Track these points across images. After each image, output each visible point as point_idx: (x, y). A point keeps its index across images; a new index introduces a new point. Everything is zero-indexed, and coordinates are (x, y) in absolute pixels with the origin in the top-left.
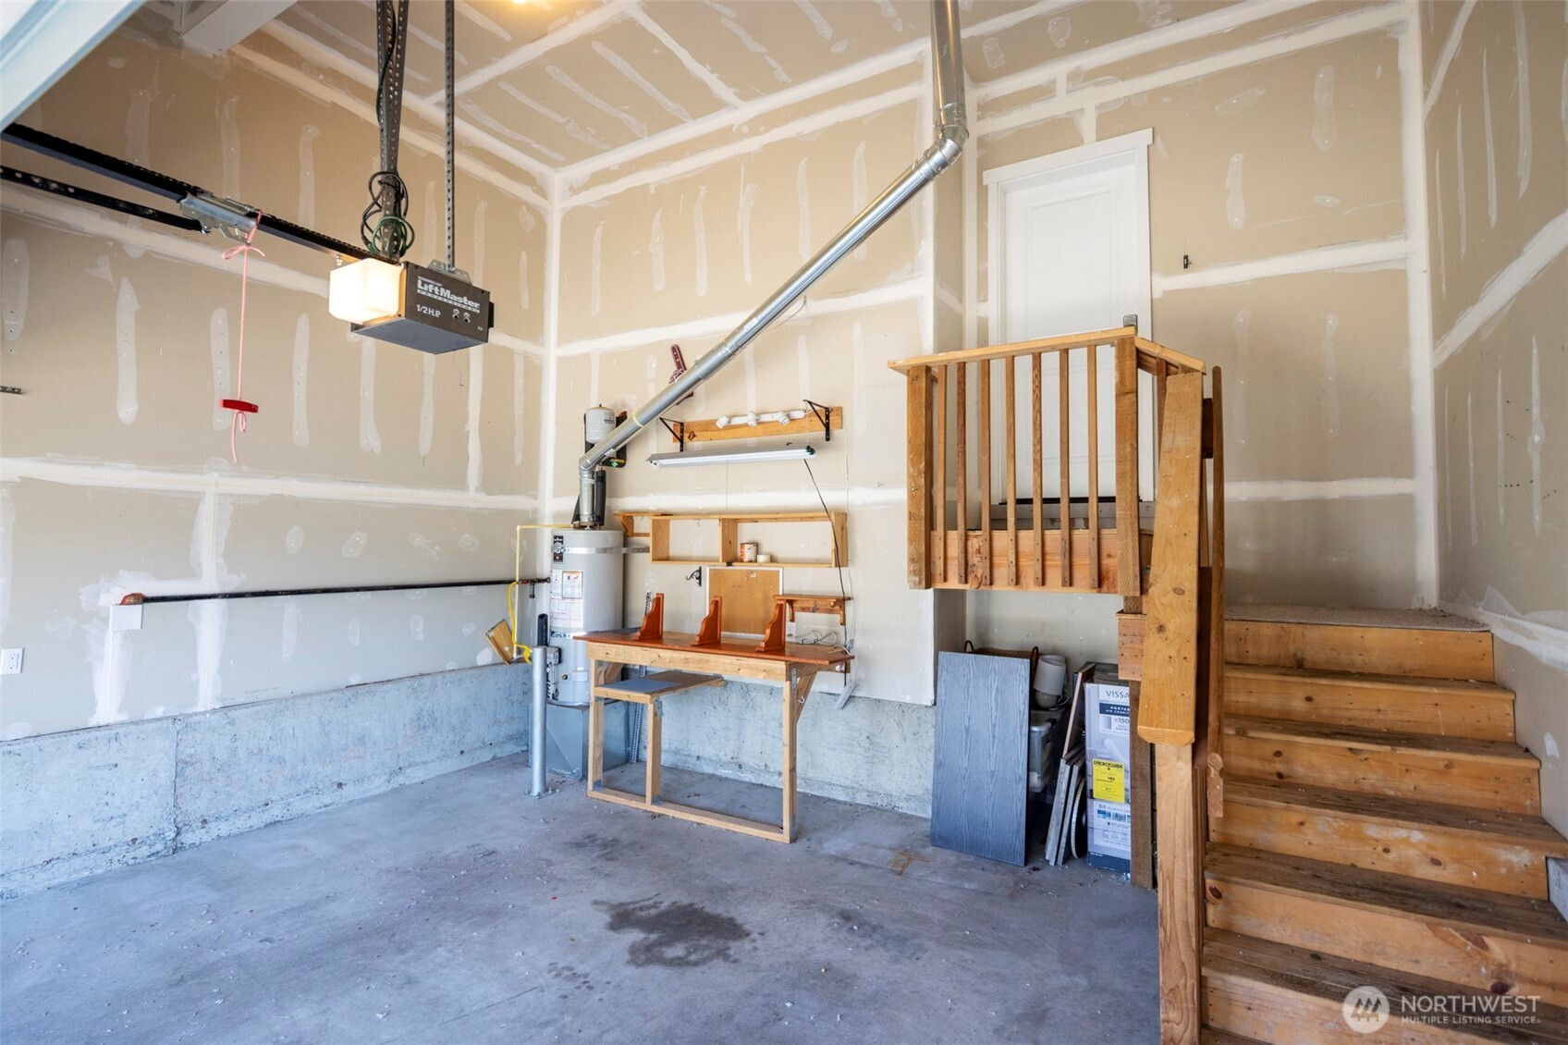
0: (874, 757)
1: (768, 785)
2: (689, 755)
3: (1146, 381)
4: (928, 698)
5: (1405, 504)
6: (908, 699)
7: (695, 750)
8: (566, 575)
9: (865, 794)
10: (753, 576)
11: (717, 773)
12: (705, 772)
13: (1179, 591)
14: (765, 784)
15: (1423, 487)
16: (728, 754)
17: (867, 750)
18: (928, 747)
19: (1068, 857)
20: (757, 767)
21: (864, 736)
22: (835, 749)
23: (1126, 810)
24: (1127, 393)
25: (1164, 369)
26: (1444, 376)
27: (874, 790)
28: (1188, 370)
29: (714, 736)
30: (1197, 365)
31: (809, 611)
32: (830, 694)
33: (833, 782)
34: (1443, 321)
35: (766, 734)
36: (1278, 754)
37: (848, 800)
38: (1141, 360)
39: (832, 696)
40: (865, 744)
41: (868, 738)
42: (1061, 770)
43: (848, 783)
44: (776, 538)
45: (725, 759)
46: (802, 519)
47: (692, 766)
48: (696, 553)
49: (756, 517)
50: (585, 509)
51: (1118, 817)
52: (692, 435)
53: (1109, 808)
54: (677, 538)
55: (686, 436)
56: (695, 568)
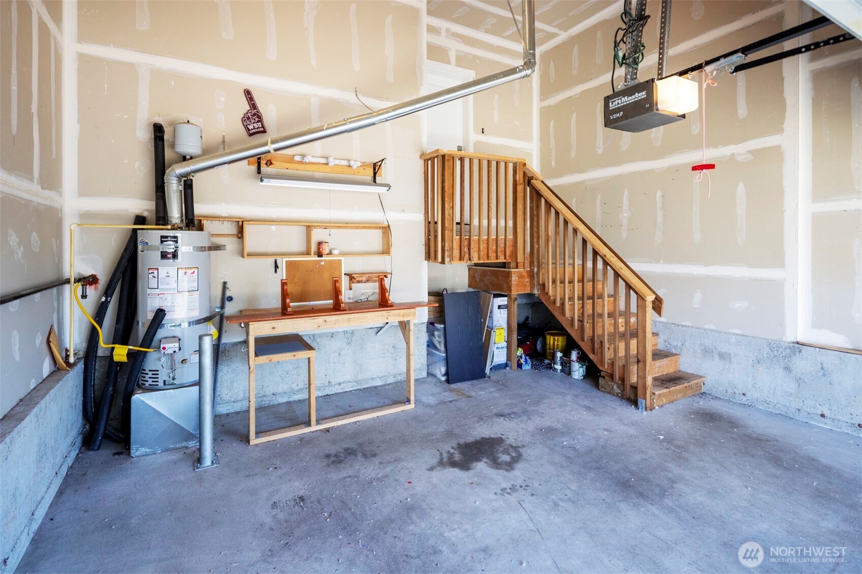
0: (397, 356)
1: (332, 393)
2: (264, 396)
4: (426, 318)
7: (269, 390)
8: (182, 271)
9: (392, 377)
10: (323, 263)
11: (291, 399)
12: (280, 402)
14: (328, 394)
16: (299, 384)
17: (392, 354)
18: (423, 343)
20: (322, 385)
21: (391, 346)
22: (375, 358)
23: (506, 344)
27: (397, 373)
29: (287, 375)
31: (362, 282)
32: (370, 328)
33: (374, 377)
35: (329, 363)
37: (383, 383)
39: (372, 329)
40: (392, 350)
41: (393, 347)
42: (492, 334)
43: (382, 374)
44: (336, 241)
45: (296, 388)
46: (357, 228)
47: (268, 403)
48: (271, 249)
49: (326, 225)
50: (175, 212)
51: (502, 348)
52: (269, 163)
53: (500, 346)
54: (254, 238)
55: (263, 162)
56: (271, 260)
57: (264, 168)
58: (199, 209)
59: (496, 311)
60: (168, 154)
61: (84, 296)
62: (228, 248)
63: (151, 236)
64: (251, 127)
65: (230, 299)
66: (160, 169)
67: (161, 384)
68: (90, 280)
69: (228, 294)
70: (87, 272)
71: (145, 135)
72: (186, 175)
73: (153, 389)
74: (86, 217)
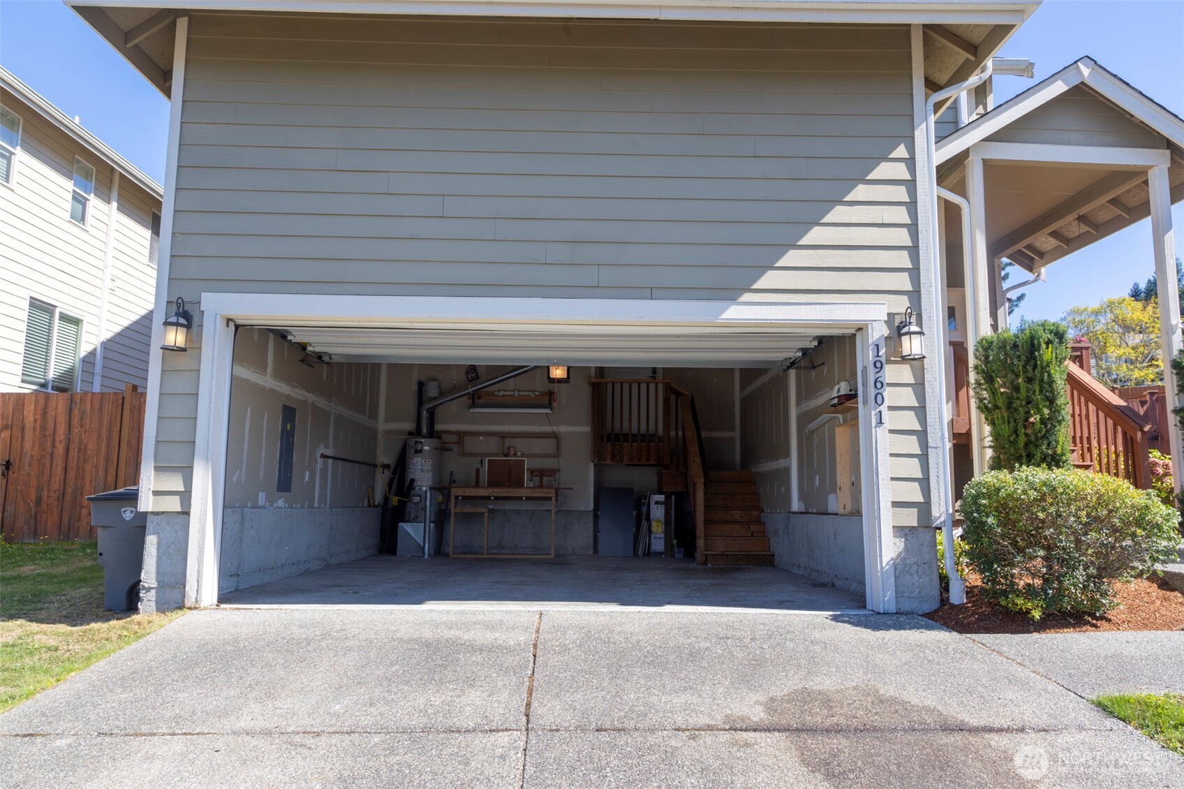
3: (673, 397)
4: (591, 507)
5: (733, 439)
6: (583, 509)
8: (424, 460)
10: (511, 461)
13: (696, 454)
15: (737, 434)
19: (644, 555)
23: (663, 535)
24: (666, 400)
25: (678, 394)
26: (743, 401)
28: (685, 395)
30: (686, 393)
34: (743, 388)
36: (710, 501)
38: (673, 391)
44: (521, 445)
46: (537, 438)
48: (479, 452)
49: (514, 435)
50: (425, 430)
51: (660, 538)
52: (480, 398)
53: (658, 536)
54: (470, 444)
55: (476, 397)
56: (479, 459)
57: (477, 401)
58: (439, 427)
59: (653, 506)
60: (424, 397)
61: (383, 473)
62: (455, 450)
63: (412, 442)
64: (469, 377)
65: (454, 482)
66: (420, 403)
67: (412, 519)
68: (386, 467)
69: (454, 478)
70: (387, 462)
71: (414, 387)
72: (431, 408)
73: (409, 521)
74: (388, 433)
